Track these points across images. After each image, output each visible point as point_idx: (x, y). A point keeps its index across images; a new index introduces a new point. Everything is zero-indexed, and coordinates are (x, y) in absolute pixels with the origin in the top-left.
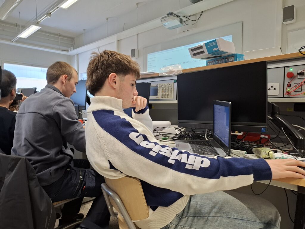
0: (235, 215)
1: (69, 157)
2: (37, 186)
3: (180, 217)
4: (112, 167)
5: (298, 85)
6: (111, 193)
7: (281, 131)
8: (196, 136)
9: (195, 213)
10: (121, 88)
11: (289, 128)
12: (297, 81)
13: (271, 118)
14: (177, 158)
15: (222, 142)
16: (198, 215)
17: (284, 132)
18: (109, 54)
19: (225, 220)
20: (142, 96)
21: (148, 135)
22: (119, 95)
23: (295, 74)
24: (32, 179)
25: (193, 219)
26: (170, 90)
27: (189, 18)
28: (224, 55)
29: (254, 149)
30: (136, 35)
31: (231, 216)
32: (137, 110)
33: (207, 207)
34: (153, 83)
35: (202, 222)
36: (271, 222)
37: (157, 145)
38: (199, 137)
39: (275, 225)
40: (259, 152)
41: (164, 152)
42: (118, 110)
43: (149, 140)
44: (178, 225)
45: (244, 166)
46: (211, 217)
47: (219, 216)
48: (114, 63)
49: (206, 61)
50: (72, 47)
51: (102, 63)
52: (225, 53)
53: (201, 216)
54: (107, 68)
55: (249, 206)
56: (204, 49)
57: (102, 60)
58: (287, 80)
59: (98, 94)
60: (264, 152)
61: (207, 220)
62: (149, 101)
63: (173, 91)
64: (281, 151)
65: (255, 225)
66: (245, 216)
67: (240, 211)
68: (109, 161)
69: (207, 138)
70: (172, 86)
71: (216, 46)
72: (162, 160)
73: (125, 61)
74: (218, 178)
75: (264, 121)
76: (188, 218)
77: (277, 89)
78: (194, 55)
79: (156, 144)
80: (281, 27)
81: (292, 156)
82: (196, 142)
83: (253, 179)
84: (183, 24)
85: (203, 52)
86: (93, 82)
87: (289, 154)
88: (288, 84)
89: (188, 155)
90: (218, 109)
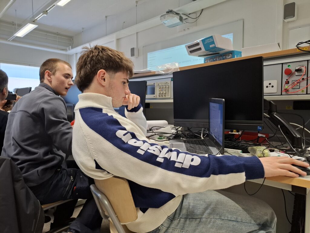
0: (229, 216)
1: (60, 158)
2: (23, 188)
3: (172, 219)
4: (98, 167)
5: (296, 82)
6: (99, 195)
7: (279, 130)
8: (192, 135)
9: (187, 215)
10: (110, 85)
11: (287, 126)
12: (295, 78)
13: (269, 116)
14: (166, 156)
15: (217, 142)
16: (191, 216)
17: (281, 130)
18: (100, 49)
19: (219, 222)
20: (136, 94)
21: (137, 132)
22: (108, 92)
23: (293, 70)
24: (18, 181)
25: (185, 221)
26: (167, 89)
27: (189, 16)
28: (221, 52)
29: (250, 148)
30: (136, 34)
31: (224, 217)
32: (130, 108)
33: (200, 208)
34: (150, 82)
35: (194, 223)
36: (266, 223)
37: (146, 143)
38: (196, 137)
39: (270, 227)
40: (254, 151)
41: (153, 150)
42: (108, 108)
43: (137, 138)
44: (169, 227)
45: (236, 164)
46: (204, 219)
47: (212, 217)
48: (104, 60)
49: (203, 58)
50: (71, 47)
51: (92, 59)
52: (223, 49)
53: (194, 217)
54: (96, 63)
55: (243, 207)
56: (201, 46)
57: (91, 55)
58: (285, 77)
59: (86, 90)
60: (259, 151)
61: (200, 222)
62: (146, 100)
63: (170, 90)
64: (279, 150)
65: (249, 227)
66: (239, 217)
67: (234, 212)
68: (95, 160)
69: (203, 138)
70: (170, 84)
71: (213, 43)
72: (150, 158)
73: (116, 58)
74: (209, 176)
75: (260, 119)
76: (180, 220)
77: (275, 86)
78: (191, 52)
79: (144, 142)
80: (282, 25)
81: (288, 155)
82: (192, 141)
83: (245, 177)
84: (183, 22)
85: (200, 49)
86: (81, 78)
87: (285, 153)
88: (286, 81)
89: (178, 153)
90: (213, 107)
